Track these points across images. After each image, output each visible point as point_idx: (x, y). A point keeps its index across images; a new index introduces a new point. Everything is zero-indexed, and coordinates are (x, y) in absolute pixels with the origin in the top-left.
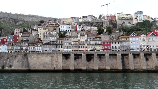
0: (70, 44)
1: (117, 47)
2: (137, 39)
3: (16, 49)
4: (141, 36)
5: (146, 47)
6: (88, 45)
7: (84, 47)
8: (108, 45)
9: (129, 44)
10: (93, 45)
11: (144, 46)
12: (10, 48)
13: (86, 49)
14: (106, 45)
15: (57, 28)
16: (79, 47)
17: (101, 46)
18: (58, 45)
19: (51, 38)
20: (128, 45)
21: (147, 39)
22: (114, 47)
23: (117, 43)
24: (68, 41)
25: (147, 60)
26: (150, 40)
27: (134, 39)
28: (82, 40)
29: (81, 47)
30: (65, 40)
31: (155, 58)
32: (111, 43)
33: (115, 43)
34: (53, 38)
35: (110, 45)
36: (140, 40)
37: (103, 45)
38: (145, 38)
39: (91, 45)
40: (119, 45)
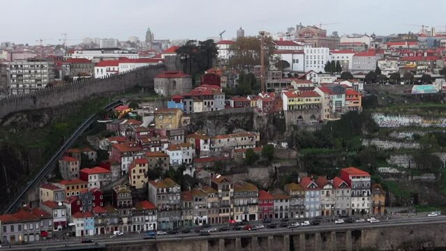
0: (204, 207)
1: (284, 208)
2: (318, 193)
3: (111, 224)
4: (324, 188)
5: (330, 206)
6: (234, 206)
7: (228, 211)
8: (268, 204)
9: (303, 202)
10: (244, 205)
11: (328, 205)
12: (100, 221)
13: (232, 213)
14: (266, 205)
15: (165, 159)
16: (220, 212)
17: (257, 207)
18: (184, 211)
19: (171, 198)
20: (302, 204)
21: (333, 193)
22: (279, 208)
23: (284, 201)
24: (201, 203)
25: (324, 240)
26: (338, 195)
27: (312, 193)
28: (225, 198)
29: (224, 212)
30: (196, 200)
31: (334, 238)
32: (275, 201)
33: (281, 201)
34: (175, 198)
35: (273, 204)
36: (322, 195)
37: (260, 205)
38: (330, 192)
39: (240, 206)
40: (288, 204)
